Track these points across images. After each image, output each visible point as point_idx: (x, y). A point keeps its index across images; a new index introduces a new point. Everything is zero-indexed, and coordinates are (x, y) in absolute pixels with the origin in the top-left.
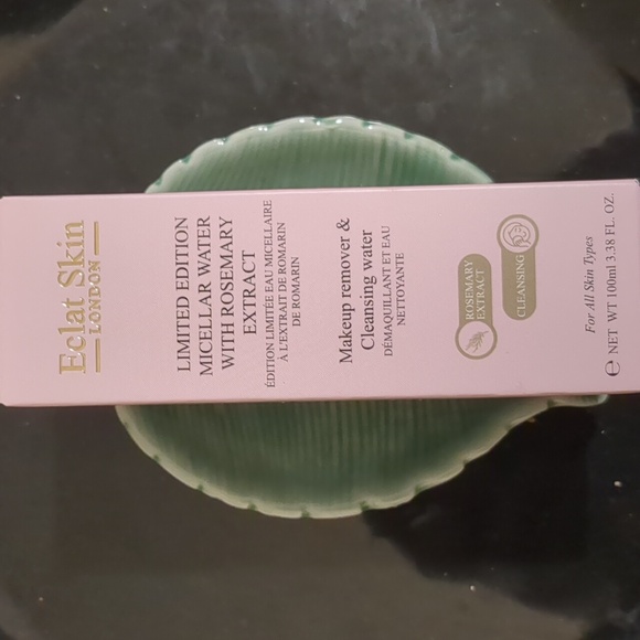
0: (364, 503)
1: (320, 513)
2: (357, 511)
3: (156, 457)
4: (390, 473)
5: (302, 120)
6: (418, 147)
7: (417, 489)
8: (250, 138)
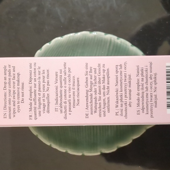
0: (101, 151)
4: (109, 142)
6: (121, 42)
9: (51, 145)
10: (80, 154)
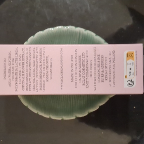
1: (66, 118)
2: (74, 118)
3: (27, 106)
5: (60, 27)
7: (88, 112)
8: (48, 31)
9: (38, 113)
10: (60, 119)
